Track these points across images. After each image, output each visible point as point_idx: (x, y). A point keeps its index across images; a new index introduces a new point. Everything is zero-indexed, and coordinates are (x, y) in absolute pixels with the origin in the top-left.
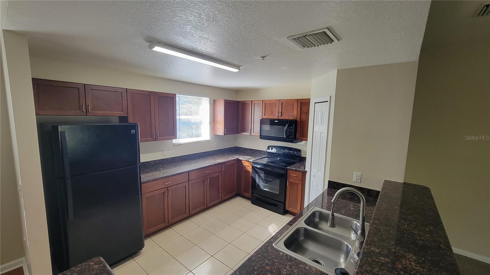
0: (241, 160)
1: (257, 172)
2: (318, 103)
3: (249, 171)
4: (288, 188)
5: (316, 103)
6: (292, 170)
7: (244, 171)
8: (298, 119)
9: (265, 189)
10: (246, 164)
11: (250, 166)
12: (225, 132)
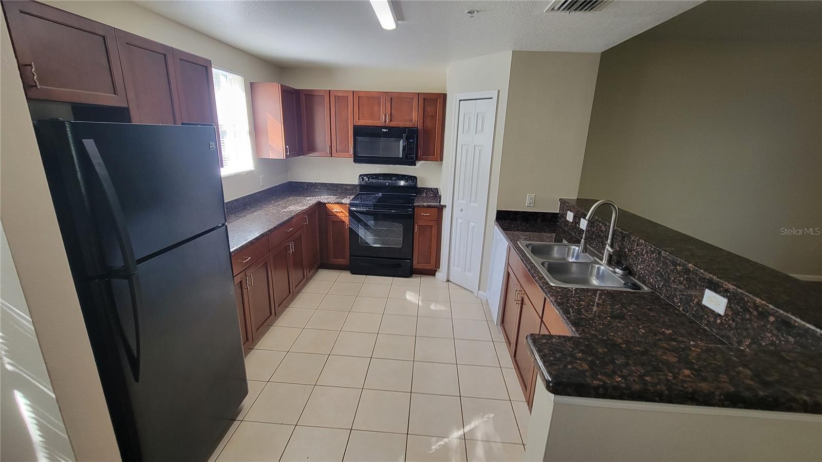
0: (325, 204)
1: (359, 221)
2: (464, 100)
3: (343, 218)
4: (416, 235)
5: (461, 100)
6: (423, 206)
7: (332, 221)
8: (420, 127)
9: (375, 246)
10: (336, 209)
11: (344, 211)
12: (286, 152)
